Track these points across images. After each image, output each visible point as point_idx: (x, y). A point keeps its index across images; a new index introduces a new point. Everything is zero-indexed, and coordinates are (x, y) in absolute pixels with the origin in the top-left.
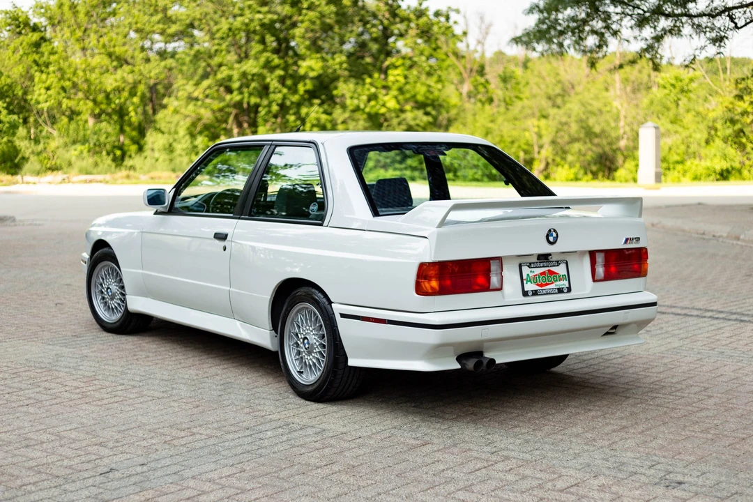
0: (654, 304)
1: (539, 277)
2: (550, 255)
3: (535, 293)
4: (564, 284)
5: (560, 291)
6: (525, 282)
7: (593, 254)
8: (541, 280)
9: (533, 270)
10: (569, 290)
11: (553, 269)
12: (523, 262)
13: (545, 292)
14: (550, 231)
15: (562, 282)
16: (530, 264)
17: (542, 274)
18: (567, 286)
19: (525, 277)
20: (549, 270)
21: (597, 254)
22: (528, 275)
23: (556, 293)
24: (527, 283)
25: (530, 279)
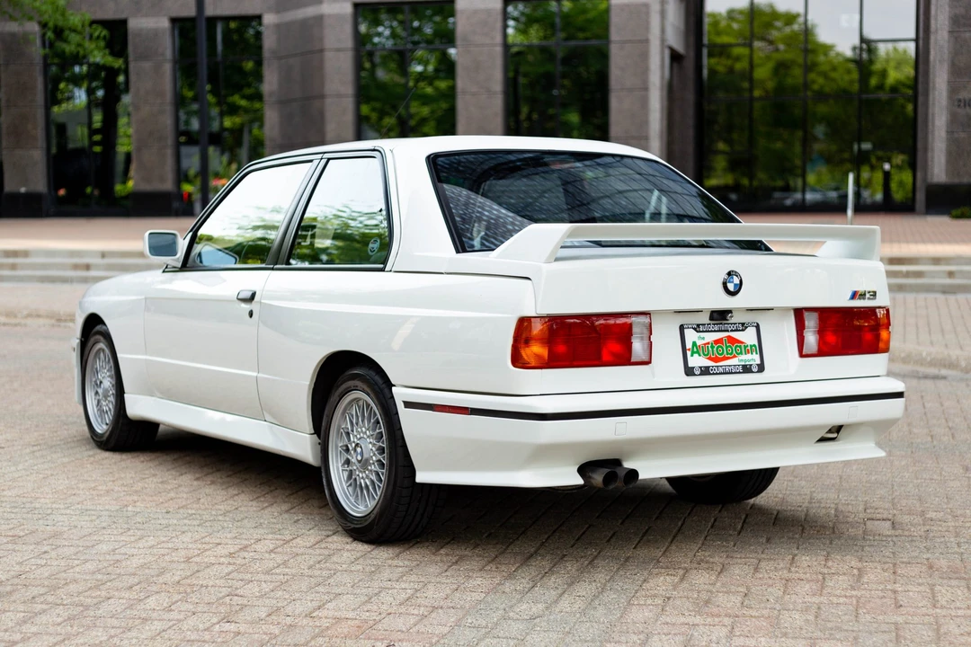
0: (899, 395)
1: (712, 347)
2: (730, 311)
3: (705, 371)
4: (753, 359)
5: (747, 369)
6: (689, 353)
7: (799, 314)
8: (715, 351)
9: (702, 335)
10: (761, 368)
11: (735, 335)
12: (685, 320)
13: (721, 370)
14: (729, 274)
15: (749, 356)
16: (698, 325)
17: (717, 342)
18: (759, 362)
19: (689, 345)
20: (729, 337)
21: (806, 314)
22: (694, 343)
23: (739, 373)
24: (692, 355)
25: (697, 349)
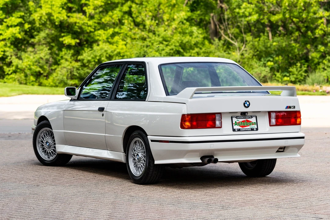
0: (303, 138)
1: (241, 123)
3: (239, 130)
4: (255, 127)
5: (252, 130)
6: (234, 125)
7: (270, 113)
12: (233, 115)
13: (244, 130)
14: (246, 101)
16: (237, 117)
17: (243, 121)
19: (234, 122)
20: (247, 120)
23: (250, 131)
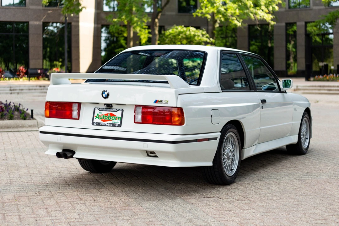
1: (104, 116)
3: (98, 124)
5: (114, 125)
6: (95, 117)
8: (104, 118)
9: (101, 112)
10: (120, 126)
11: (113, 113)
13: (104, 124)
14: (104, 91)
15: (117, 121)
16: (100, 108)
17: (105, 115)
18: (119, 123)
19: (96, 115)
22: (98, 114)
23: (111, 126)
24: (96, 118)
25: (98, 116)
